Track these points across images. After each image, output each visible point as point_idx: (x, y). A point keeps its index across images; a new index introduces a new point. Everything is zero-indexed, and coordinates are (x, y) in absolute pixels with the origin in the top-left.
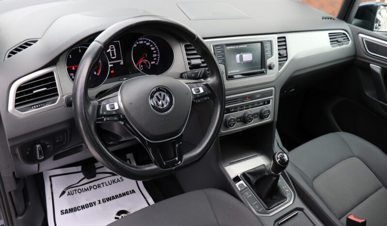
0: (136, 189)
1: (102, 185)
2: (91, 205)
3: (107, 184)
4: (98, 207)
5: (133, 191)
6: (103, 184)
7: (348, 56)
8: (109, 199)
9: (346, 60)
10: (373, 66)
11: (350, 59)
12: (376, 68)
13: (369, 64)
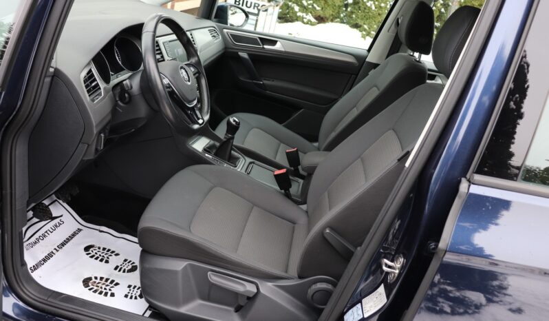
0: (81, 227)
1: (46, 234)
2: (50, 255)
3: (51, 230)
4: (57, 255)
5: (80, 230)
6: (46, 232)
7: (218, 51)
8: (63, 244)
9: (217, 55)
10: (241, 54)
11: (220, 53)
12: (244, 55)
13: (237, 53)
